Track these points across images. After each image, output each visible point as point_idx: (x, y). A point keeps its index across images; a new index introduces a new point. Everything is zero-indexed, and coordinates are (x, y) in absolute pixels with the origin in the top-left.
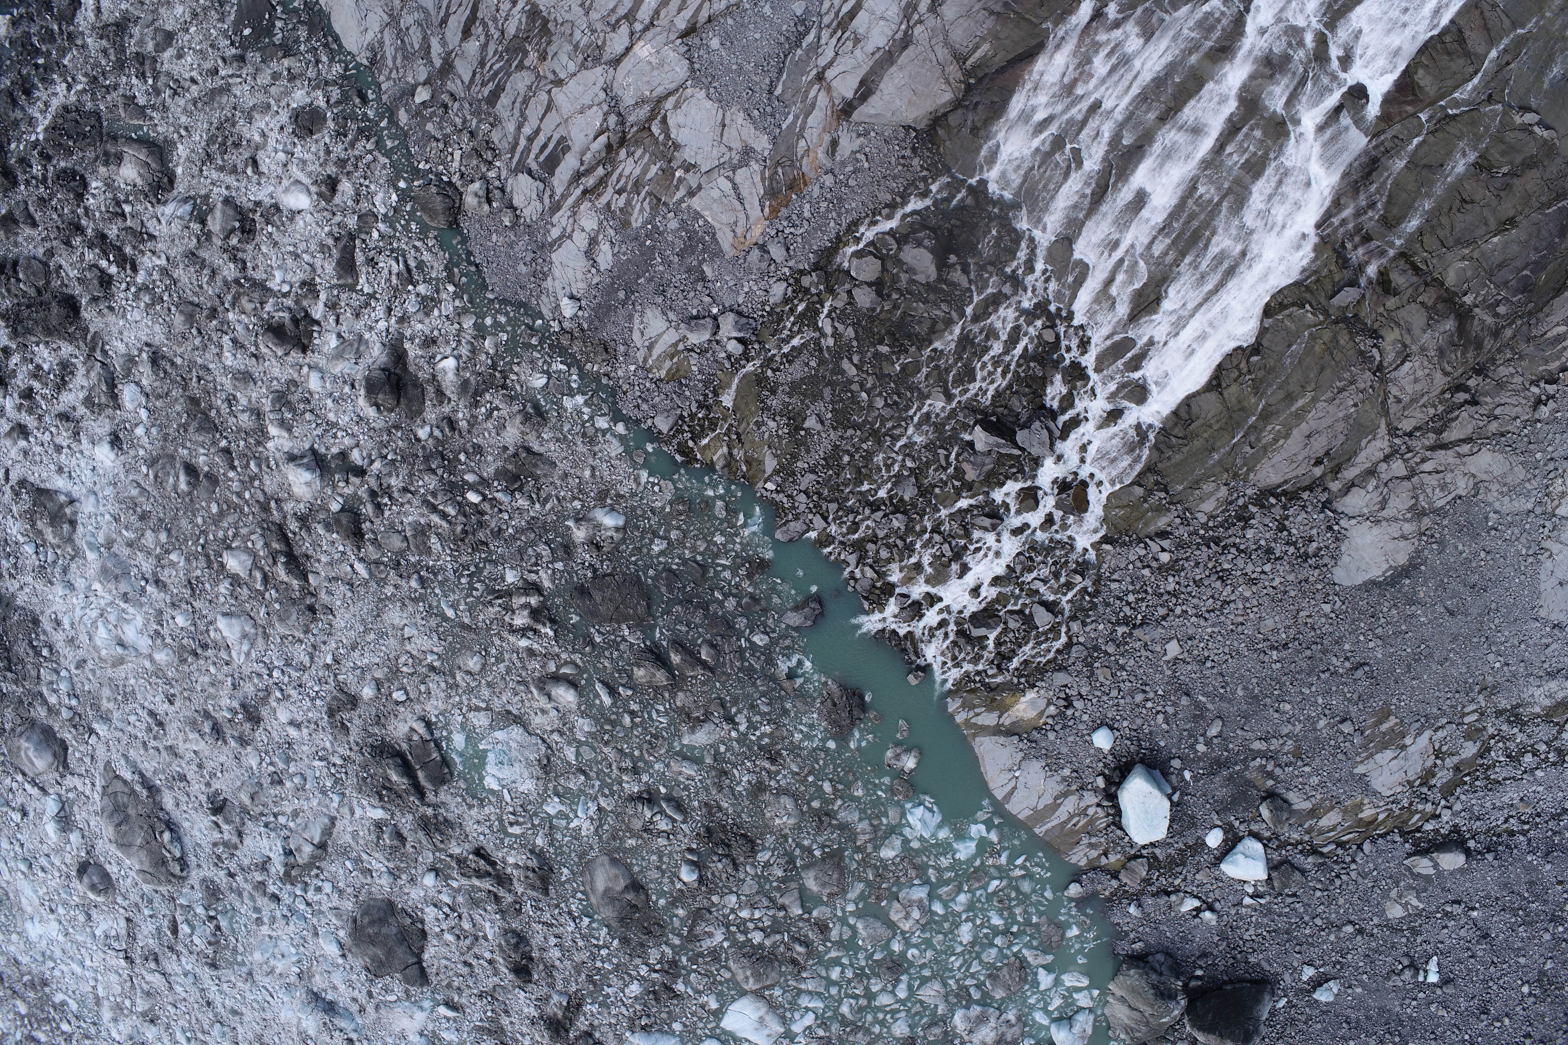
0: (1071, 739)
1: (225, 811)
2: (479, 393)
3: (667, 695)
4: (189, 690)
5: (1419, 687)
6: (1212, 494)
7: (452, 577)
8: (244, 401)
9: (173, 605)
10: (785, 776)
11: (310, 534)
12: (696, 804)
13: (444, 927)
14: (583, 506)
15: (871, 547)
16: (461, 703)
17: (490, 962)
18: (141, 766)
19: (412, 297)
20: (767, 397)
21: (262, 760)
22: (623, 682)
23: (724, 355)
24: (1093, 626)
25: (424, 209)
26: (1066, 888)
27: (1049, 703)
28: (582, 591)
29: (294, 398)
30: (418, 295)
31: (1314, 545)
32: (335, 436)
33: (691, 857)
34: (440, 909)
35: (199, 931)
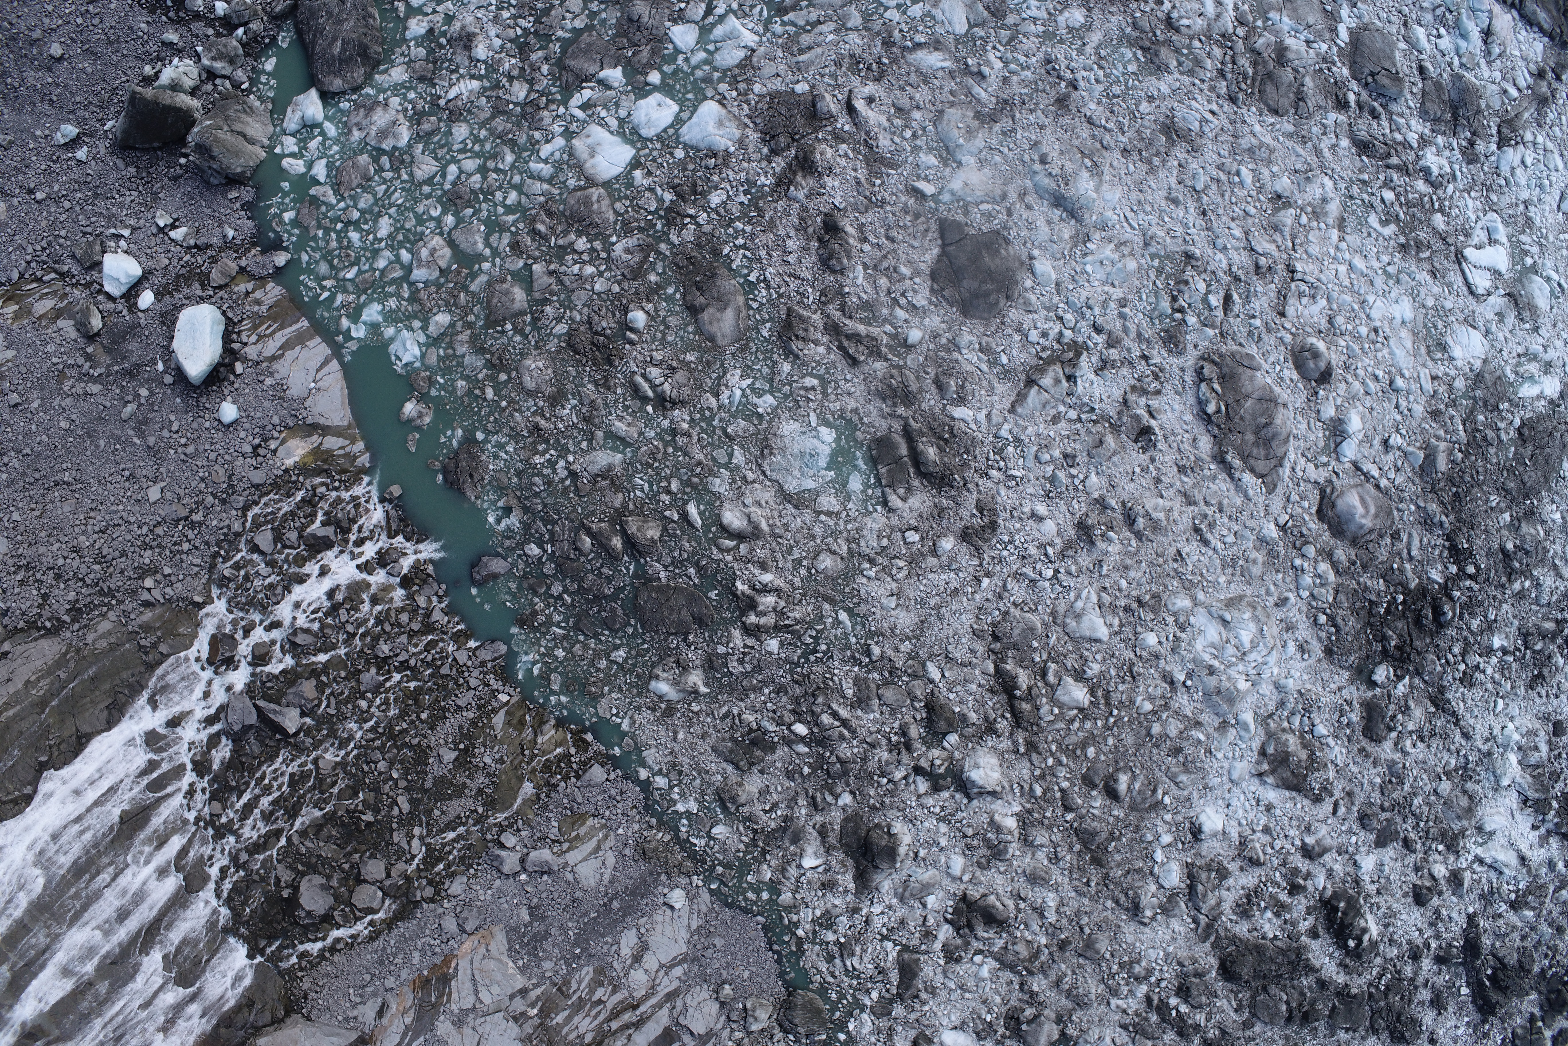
0: (259, 415)
1: (1137, 430)
2: (782, 830)
3: (631, 506)
4: (1154, 566)
6: (101, 637)
7: (835, 652)
8: (1041, 855)
9: (1157, 657)
10: (528, 409)
11: (985, 714)
12: (619, 391)
13: (908, 282)
14: (690, 705)
15: (416, 626)
16: (846, 522)
17: (865, 240)
18: (1232, 487)
19: (841, 930)
20: (487, 786)
21: (1083, 481)
22: (672, 525)
23: (523, 833)
24: (222, 524)
25: (818, 1012)
26: (288, 263)
27: (275, 451)
28: (700, 621)
29: (983, 851)
30: (835, 932)
31: (19, 578)
32: (943, 808)
33: (633, 336)
34: (909, 302)
35: (1198, 297)
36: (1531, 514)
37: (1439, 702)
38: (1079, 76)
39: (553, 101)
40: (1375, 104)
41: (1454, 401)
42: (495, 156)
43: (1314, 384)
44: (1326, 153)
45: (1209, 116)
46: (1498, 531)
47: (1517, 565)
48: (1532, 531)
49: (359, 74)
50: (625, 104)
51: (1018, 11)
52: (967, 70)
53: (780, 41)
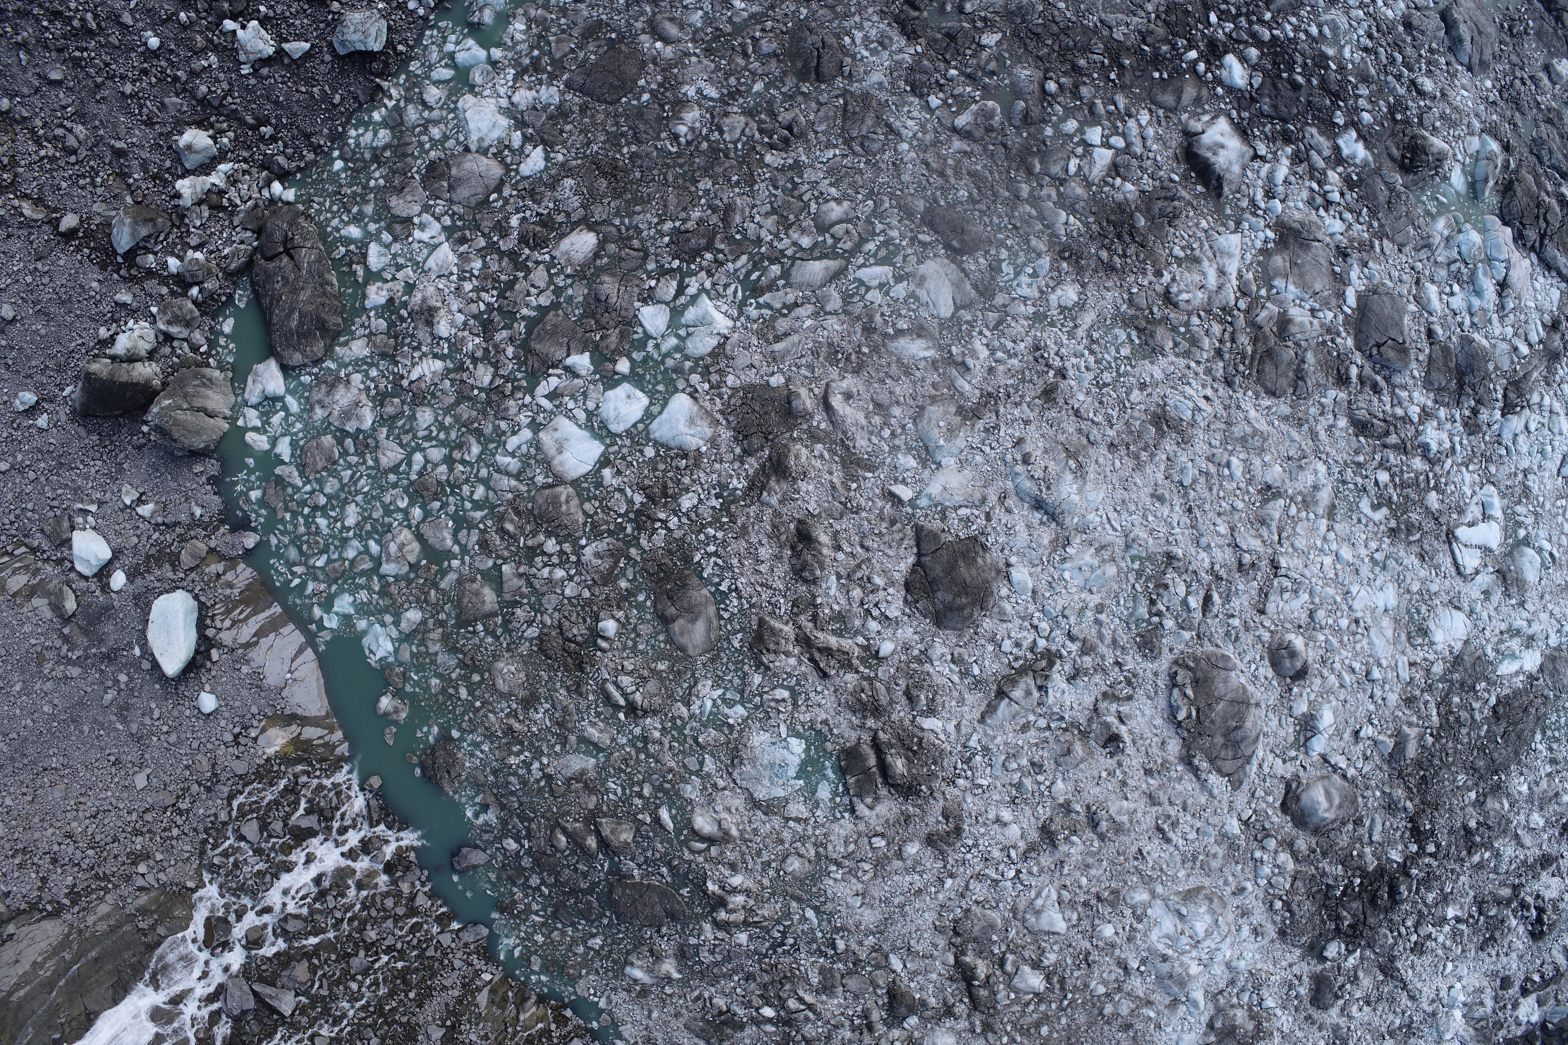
0: (237, 704)
1: (1106, 737)
4: (1115, 864)
6: (100, 920)
7: (802, 945)
9: (1113, 946)
11: (944, 999)
12: (591, 697)
13: (881, 593)
14: (663, 988)
15: (400, 911)
16: (814, 828)
17: (838, 548)
18: (1197, 786)
21: (1049, 787)
24: (209, 812)
26: (257, 545)
27: (255, 739)
28: (673, 916)
31: (17, 862)
33: (604, 644)
34: (882, 614)
35: (1177, 601)
36: (1497, 789)
37: (1388, 970)
38: (1068, 364)
39: (519, 388)
40: (1379, 378)
41: (1430, 686)
42: (460, 446)
43: (1288, 680)
44: (1322, 435)
45: (1202, 403)
46: (1462, 809)
47: (1478, 839)
48: (1497, 806)
49: (319, 347)
50: (593, 395)
51: (1008, 290)
52: (950, 360)
53: (755, 326)
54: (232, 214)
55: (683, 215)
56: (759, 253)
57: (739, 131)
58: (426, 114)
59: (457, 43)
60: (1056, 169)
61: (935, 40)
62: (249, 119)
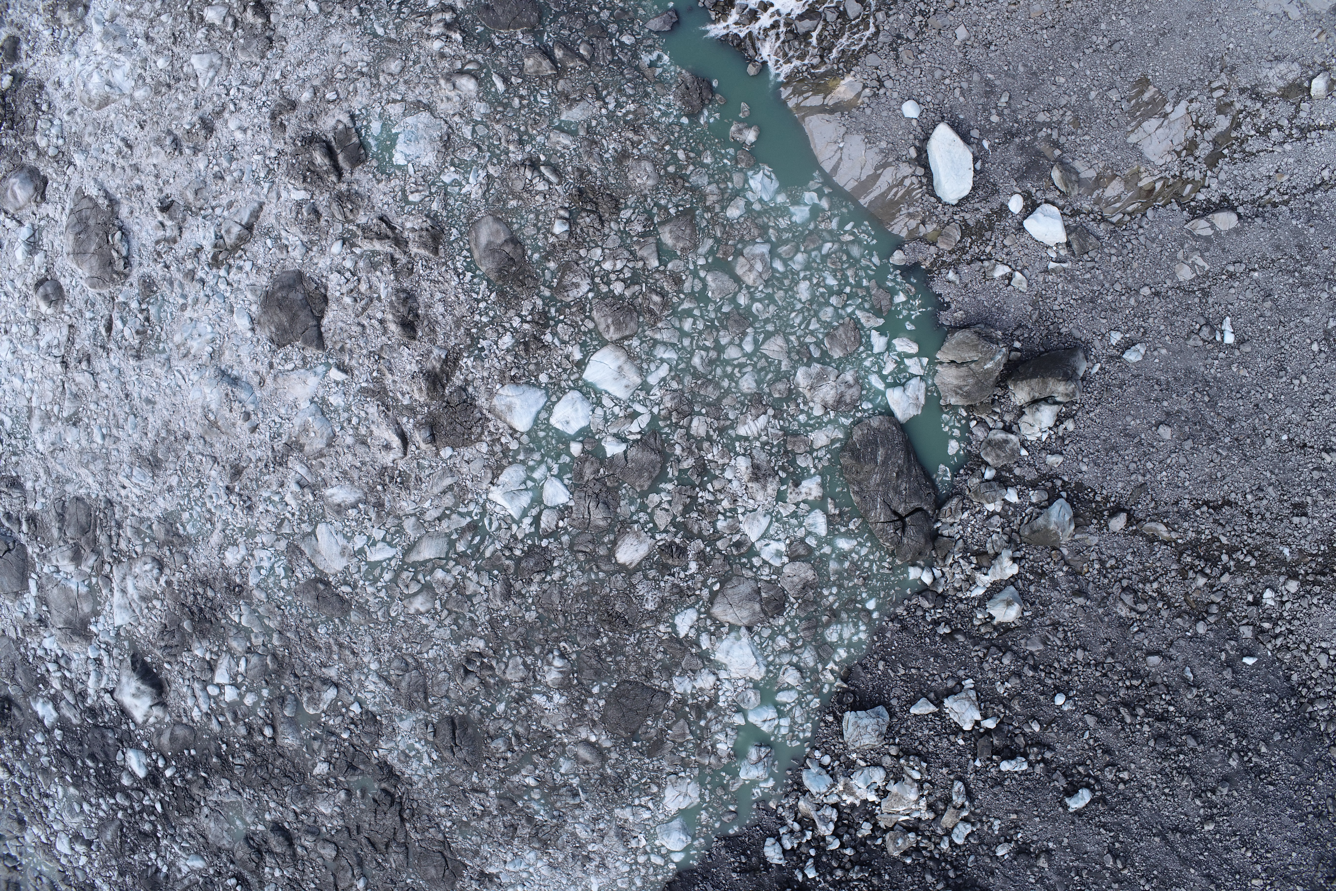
0: (885, 114)
1: (172, 209)
3: (550, 82)
4: (159, 115)
5: (1169, 59)
7: (385, 6)
9: (157, 53)
10: (645, 146)
12: (570, 169)
16: (381, 97)
17: (381, 322)
18: (106, 185)
21: (209, 163)
22: (515, 73)
24: (895, 17)
26: (891, 254)
27: (865, 87)
28: (487, 7)
33: (562, 212)
34: (343, 275)
35: (130, 324)
38: (225, 498)
39: (665, 419)
40: (8, 526)
43: (49, 278)
44: (42, 473)
45: (126, 482)
49: (857, 434)
50: (598, 420)
51: (277, 554)
52: (313, 488)
53: (470, 496)
54: (965, 550)
55: (545, 586)
56: (476, 560)
57: (510, 666)
58: (795, 659)
59: (778, 726)
60: (254, 660)
61: (364, 763)
62: (960, 638)
